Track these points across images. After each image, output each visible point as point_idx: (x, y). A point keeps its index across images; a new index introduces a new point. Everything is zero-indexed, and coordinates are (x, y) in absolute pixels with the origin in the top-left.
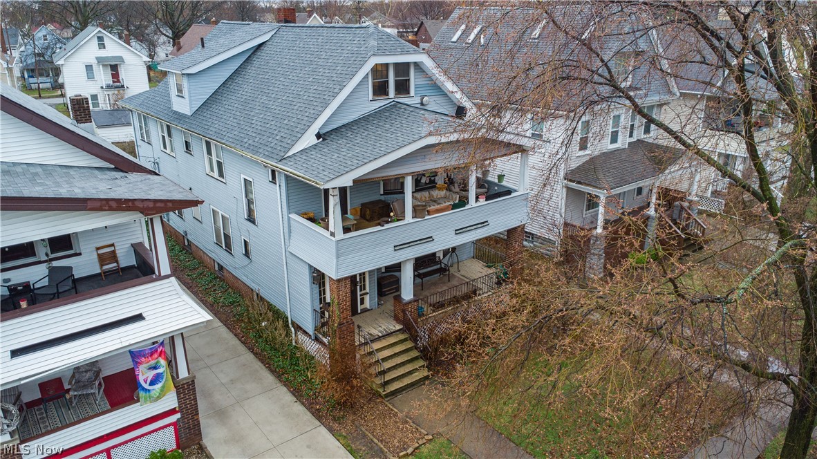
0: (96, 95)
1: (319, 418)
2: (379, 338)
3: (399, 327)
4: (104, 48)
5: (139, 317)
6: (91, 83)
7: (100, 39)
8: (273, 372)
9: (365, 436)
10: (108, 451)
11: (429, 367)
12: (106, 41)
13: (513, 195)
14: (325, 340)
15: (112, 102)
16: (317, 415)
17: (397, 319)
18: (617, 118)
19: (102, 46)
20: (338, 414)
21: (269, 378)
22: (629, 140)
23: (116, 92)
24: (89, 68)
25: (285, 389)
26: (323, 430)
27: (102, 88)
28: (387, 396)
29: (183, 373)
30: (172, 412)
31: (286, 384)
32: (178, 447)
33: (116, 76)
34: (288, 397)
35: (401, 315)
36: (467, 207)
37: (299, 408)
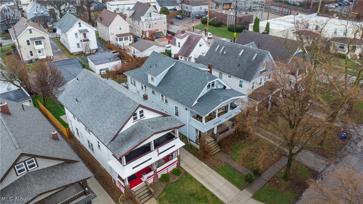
0: (79, 44)
1: (201, 160)
2: (210, 142)
3: (213, 139)
4: (81, 26)
5: (174, 146)
6: (77, 39)
7: (80, 23)
8: (187, 150)
9: (211, 164)
10: (167, 169)
11: (220, 148)
12: (82, 24)
13: (238, 107)
14: (199, 144)
15: (85, 46)
16: (200, 159)
17: (212, 137)
18: (261, 79)
19: (80, 26)
20: (204, 159)
21: (187, 152)
22: (264, 82)
23: (86, 43)
24: (76, 34)
25: (191, 154)
26: (202, 162)
27: (81, 41)
28: (213, 155)
29: (179, 154)
30: (176, 161)
31: (191, 153)
32: (177, 167)
33: (85, 36)
34: (193, 156)
35: (214, 137)
36: (228, 112)
37: (196, 158)
